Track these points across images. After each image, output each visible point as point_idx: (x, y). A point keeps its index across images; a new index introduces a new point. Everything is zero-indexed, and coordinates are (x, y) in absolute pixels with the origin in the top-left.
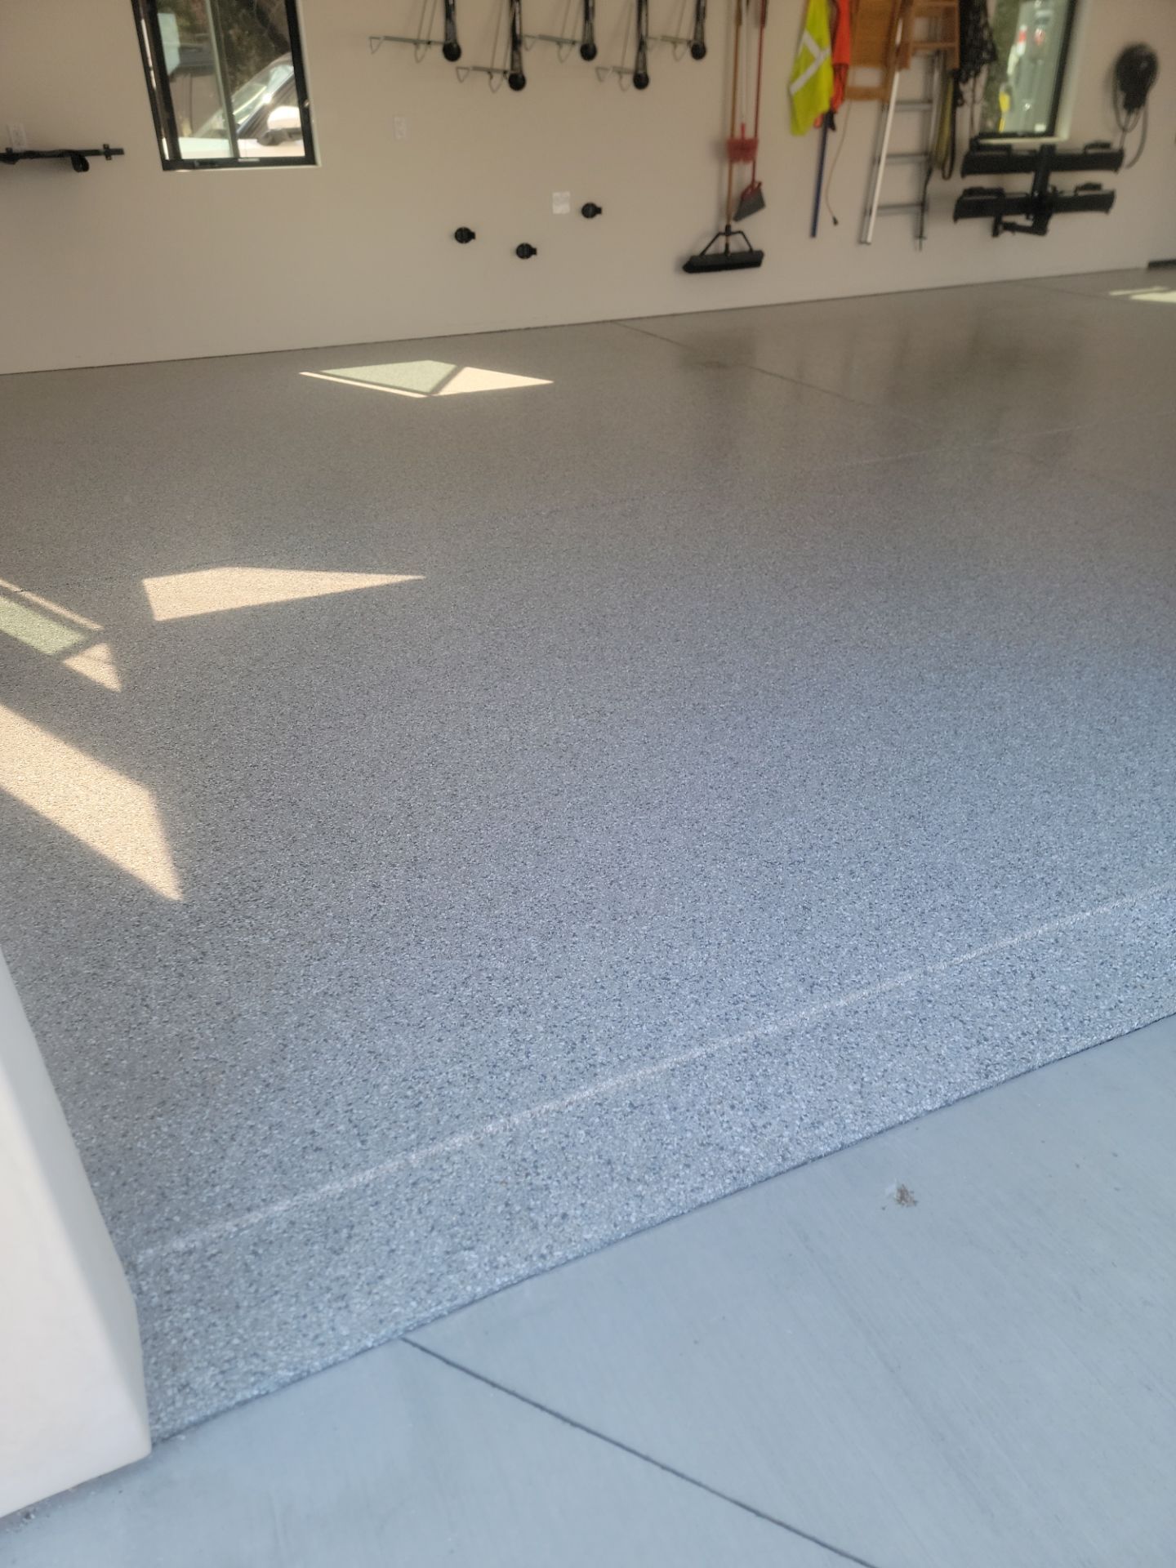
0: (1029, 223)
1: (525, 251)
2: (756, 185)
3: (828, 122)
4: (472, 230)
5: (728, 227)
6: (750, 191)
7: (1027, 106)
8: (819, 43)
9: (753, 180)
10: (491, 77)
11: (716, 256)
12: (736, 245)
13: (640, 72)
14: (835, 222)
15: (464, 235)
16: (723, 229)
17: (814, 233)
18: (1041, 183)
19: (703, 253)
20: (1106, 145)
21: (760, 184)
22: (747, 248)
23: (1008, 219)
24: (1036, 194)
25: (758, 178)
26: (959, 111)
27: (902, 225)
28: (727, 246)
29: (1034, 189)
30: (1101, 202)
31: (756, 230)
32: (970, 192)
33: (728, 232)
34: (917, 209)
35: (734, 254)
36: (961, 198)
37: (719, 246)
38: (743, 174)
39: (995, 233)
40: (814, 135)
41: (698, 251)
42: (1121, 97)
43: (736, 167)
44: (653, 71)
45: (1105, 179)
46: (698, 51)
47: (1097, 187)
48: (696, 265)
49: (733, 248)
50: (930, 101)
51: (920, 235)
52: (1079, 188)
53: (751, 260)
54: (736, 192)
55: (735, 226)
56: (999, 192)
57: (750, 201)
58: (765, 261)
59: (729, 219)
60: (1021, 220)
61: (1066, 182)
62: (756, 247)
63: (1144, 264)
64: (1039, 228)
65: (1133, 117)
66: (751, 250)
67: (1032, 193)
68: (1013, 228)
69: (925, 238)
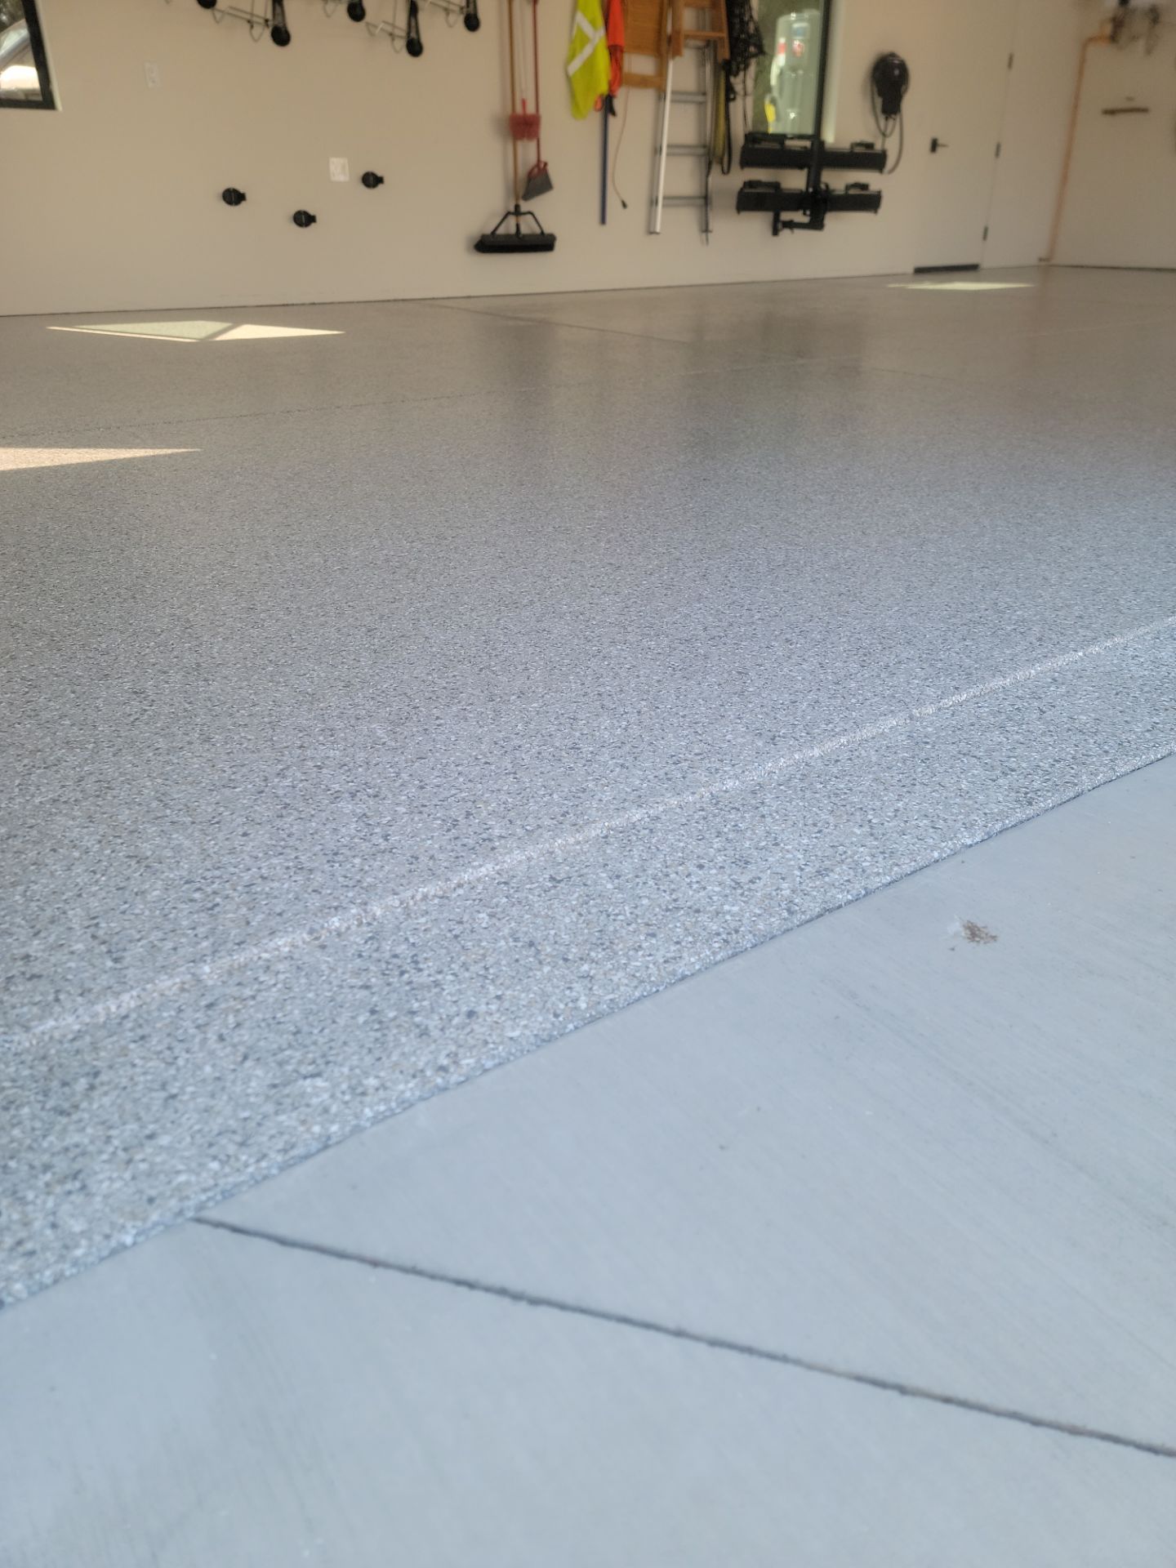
0: (806, 220)
1: (304, 219)
2: (542, 166)
3: (607, 106)
4: (242, 191)
5: (517, 207)
6: (536, 170)
7: (792, 115)
8: (593, 23)
9: (539, 160)
10: (252, 27)
11: (508, 236)
12: (528, 227)
13: (413, 35)
14: (624, 205)
15: (234, 197)
16: (512, 209)
17: (603, 220)
18: (814, 179)
19: (494, 232)
20: (870, 146)
21: (546, 164)
22: (538, 231)
23: (786, 216)
24: (811, 190)
25: (544, 158)
26: (732, 105)
27: (688, 218)
28: (518, 226)
29: (808, 186)
30: (868, 202)
31: (547, 213)
32: (750, 184)
33: (517, 212)
34: (702, 202)
35: (524, 236)
36: (742, 189)
37: (509, 227)
38: (527, 152)
39: (775, 232)
40: (596, 118)
41: (488, 231)
42: (879, 101)
43: (520, 144)
44: (425, 39)
45: (872, 179)
46: (472, 23)
47: (864, 187)
48: (488, 245)
49: (524, 230)
50: (704, 94)
51: (706, 229)
52: (848, 187)
53: (543, 243)
54: (523, 172)
55: (525, 206)
56: (776, 186)
57: (536, 182)
58: (558, 245)
59: (517, 199)
60: (799, 217)
61: (837, 180)
62: (547, 231)
63: (910, 270)
64: (816, 224)
65: (891, 122)
66: (542, 233)
67: (807, 189)
68: (790, 225)
69: (711, 232)
